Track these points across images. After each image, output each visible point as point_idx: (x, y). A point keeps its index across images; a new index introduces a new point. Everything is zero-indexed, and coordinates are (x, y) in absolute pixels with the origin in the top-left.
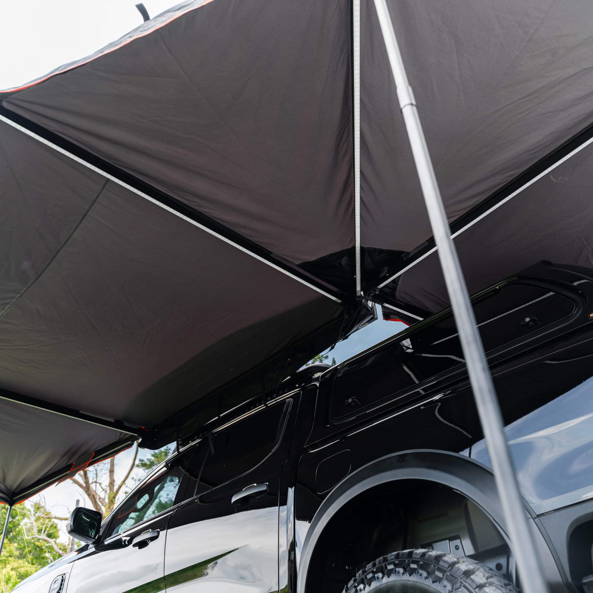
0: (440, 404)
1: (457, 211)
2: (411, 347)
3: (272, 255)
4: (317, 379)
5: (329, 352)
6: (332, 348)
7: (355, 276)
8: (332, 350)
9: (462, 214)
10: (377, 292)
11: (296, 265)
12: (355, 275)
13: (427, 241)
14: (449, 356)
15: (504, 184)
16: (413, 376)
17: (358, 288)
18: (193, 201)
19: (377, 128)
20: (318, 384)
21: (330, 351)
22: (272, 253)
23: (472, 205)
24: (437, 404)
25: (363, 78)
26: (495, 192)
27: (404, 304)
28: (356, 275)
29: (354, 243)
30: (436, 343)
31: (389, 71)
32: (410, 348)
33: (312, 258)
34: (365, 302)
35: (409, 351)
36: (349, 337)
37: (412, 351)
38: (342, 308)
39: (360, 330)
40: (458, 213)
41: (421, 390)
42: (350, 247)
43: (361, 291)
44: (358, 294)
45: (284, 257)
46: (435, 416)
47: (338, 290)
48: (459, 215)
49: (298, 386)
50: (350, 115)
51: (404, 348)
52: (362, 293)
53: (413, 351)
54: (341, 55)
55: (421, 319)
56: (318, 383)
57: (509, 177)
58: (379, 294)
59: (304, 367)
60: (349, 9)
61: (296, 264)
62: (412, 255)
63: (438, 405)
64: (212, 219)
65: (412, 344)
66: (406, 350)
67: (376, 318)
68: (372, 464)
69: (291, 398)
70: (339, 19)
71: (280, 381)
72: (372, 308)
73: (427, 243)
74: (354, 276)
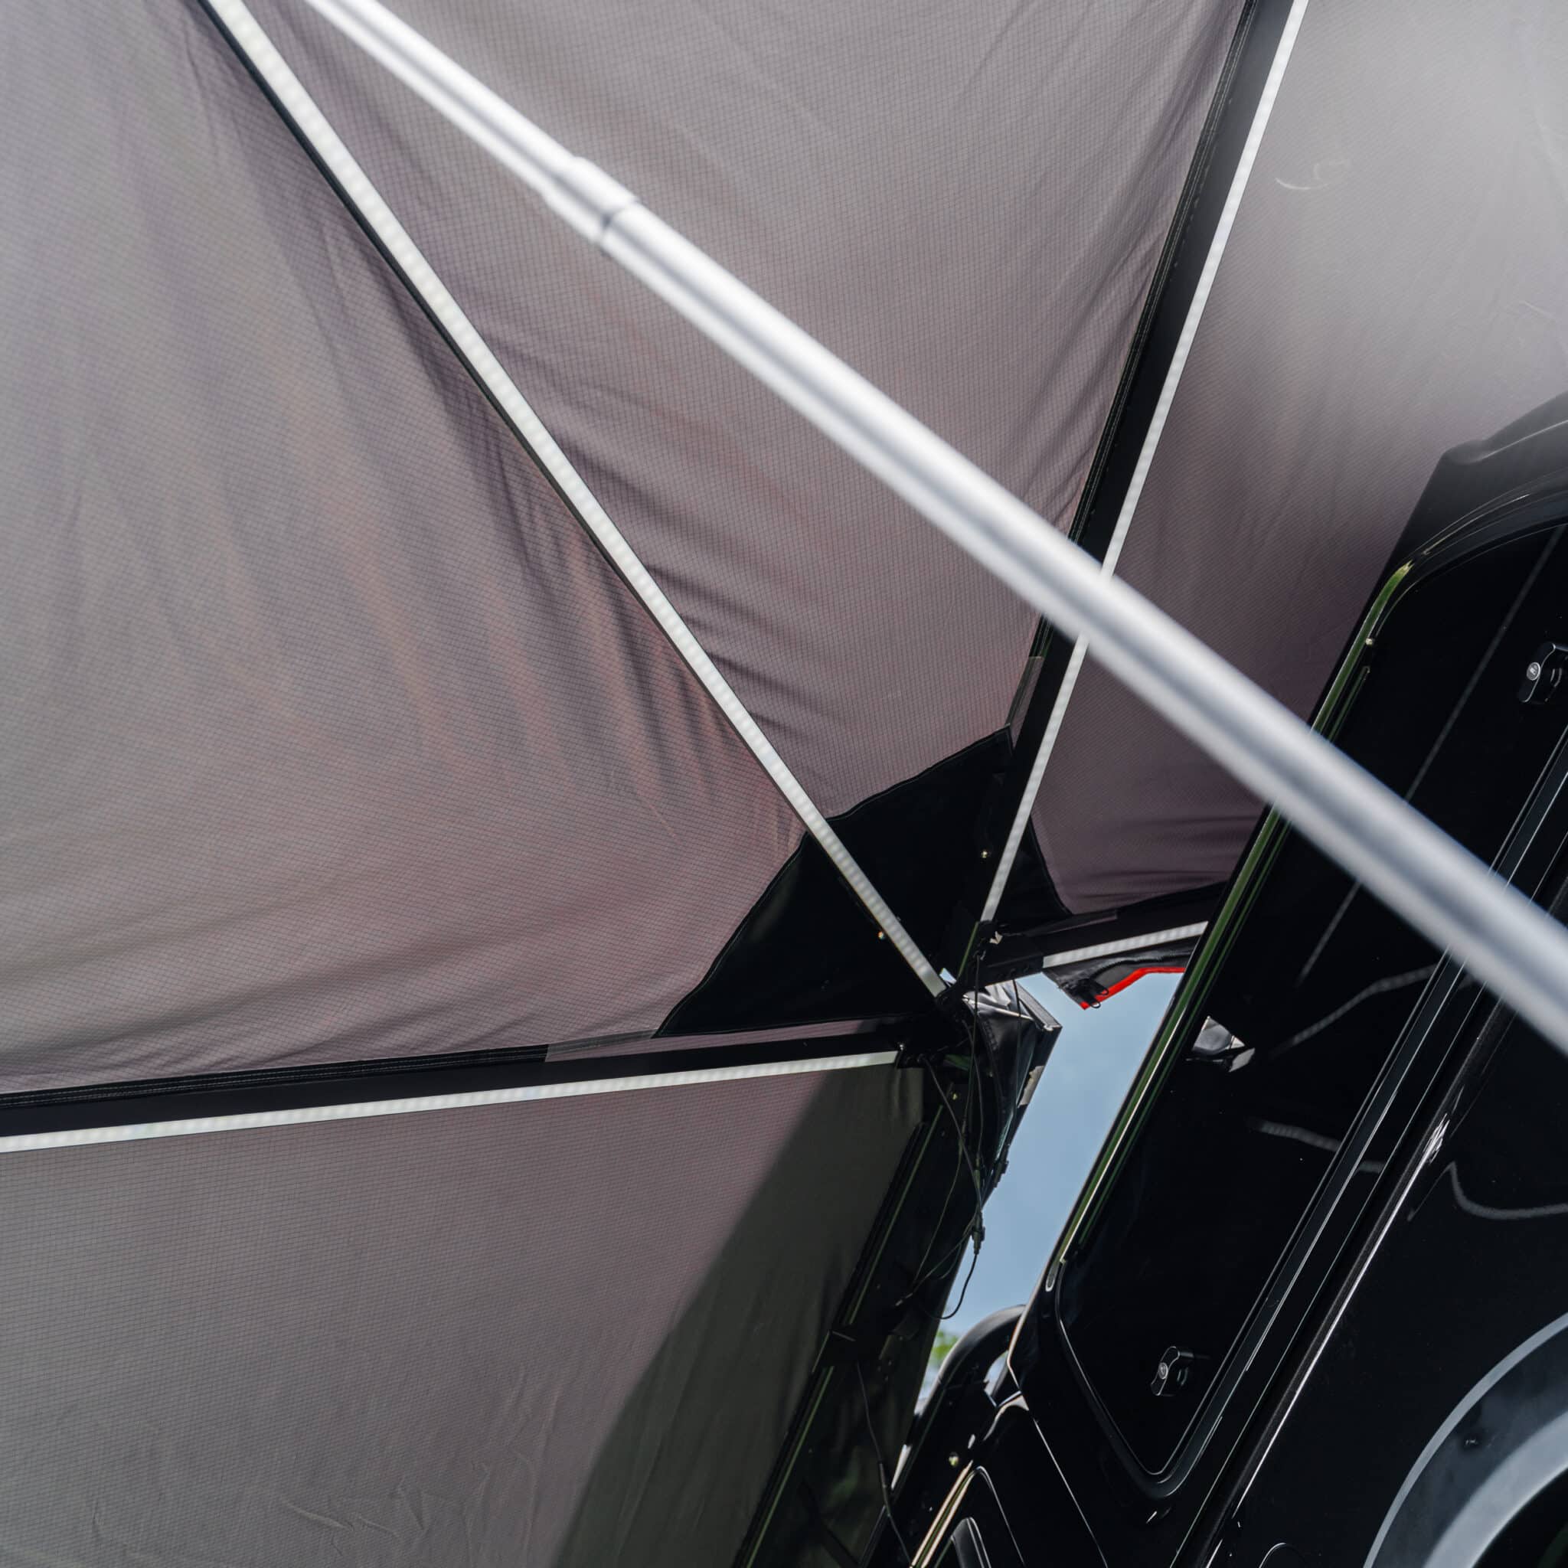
0: (1452, 1167)
1: (1061, 489)
2: (1237, 1043)
3: (549, 1058)
4: (1006, 1388)
5: (978, 1256)
6: (980, 1236)
7: (881, 935)
8: (983, 1243)
9: (1083, 487)
10: (994, 938)
11: (656, 1036)
12: (877, 927)
13: (1034, 652)
14: (1373, 989)
15: (1144, 300)
16: (1308, 1138)
17: (921, 967)
18: (149, 1057)
19: (606, 398)
20: (1021, 1402)
21: (976, 1252)
22: (544, 1049)
23: (1093, 438)
24: (1444, 1172)
25: (445, 268)
26: (1135, 345)
27: (1115, 918)
28: (882, 930)
29: (795, 823)
30: (1307, 970)
31: (515, 190)
32: (1238, 1051)
33: (691, 975)
34: (976, 1001)
35: (1240, 1061)
36: (1008, 1159)
37: (1250, 1052)
38: (915, 1075)
39: (1029, 1106)
40: (1069, 490)
41: (1363, 1165)
42: (793, 844)
43: (938, 971)
44: (936, 990)
45: (595, 1034)
46: (1467, 1215)
47: (859, 1022)
48: (1074, 495)
49: (960, 1457)
50: (484, 412)
51: (1216, 1064)
52: (947, 976)
53: (1256, 1051)
54: (324, 241)
55: (1198, 929)
56: (1018, 1396)
57: (1143, 267)
58: (1002, 940)
59: (932, 1377)
60: (249, 81)
61: (654, 1033)
62: (1018, 734)
63: (1449, 1173)
64: (259, 1071)
65: (1234, 1031)
66: (1231, 1064)
67: (1054, 1029)
68: (1389, 1531)
69: (964, 1518)
70: (239, 132)
71: (884, 1486)
72: (1016, 1006)
73: (1038, 657)
74: (877, 935)
